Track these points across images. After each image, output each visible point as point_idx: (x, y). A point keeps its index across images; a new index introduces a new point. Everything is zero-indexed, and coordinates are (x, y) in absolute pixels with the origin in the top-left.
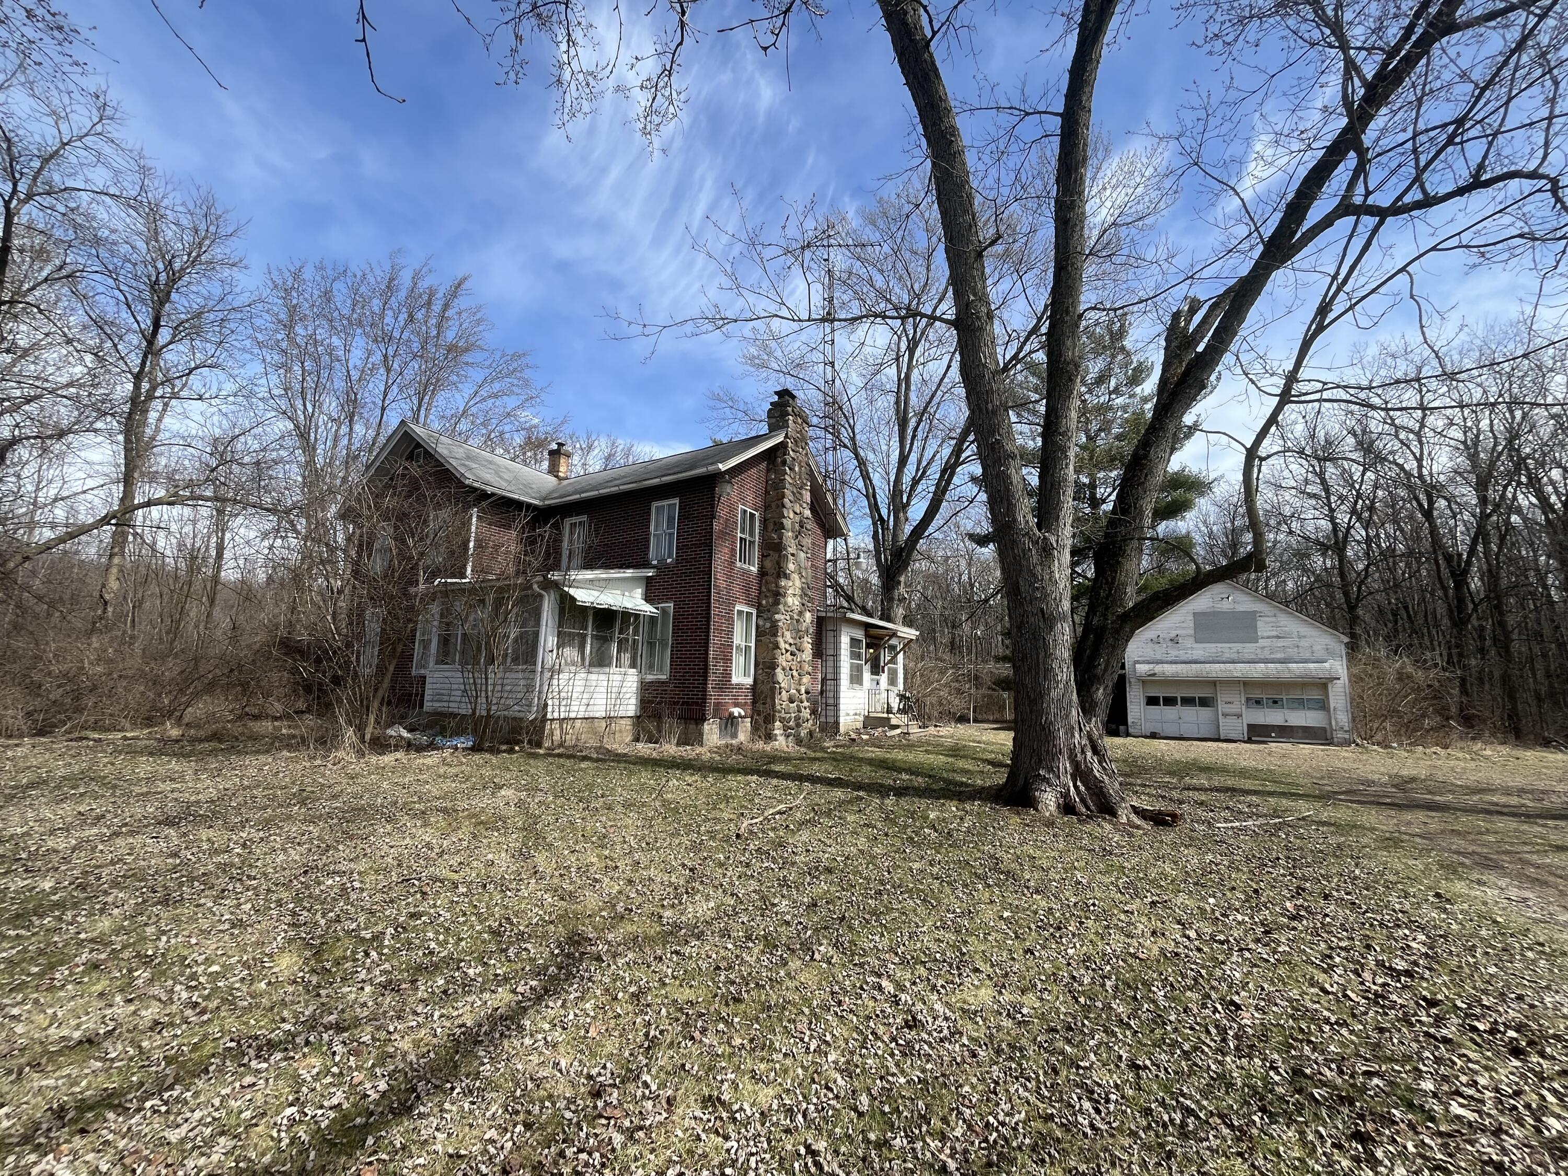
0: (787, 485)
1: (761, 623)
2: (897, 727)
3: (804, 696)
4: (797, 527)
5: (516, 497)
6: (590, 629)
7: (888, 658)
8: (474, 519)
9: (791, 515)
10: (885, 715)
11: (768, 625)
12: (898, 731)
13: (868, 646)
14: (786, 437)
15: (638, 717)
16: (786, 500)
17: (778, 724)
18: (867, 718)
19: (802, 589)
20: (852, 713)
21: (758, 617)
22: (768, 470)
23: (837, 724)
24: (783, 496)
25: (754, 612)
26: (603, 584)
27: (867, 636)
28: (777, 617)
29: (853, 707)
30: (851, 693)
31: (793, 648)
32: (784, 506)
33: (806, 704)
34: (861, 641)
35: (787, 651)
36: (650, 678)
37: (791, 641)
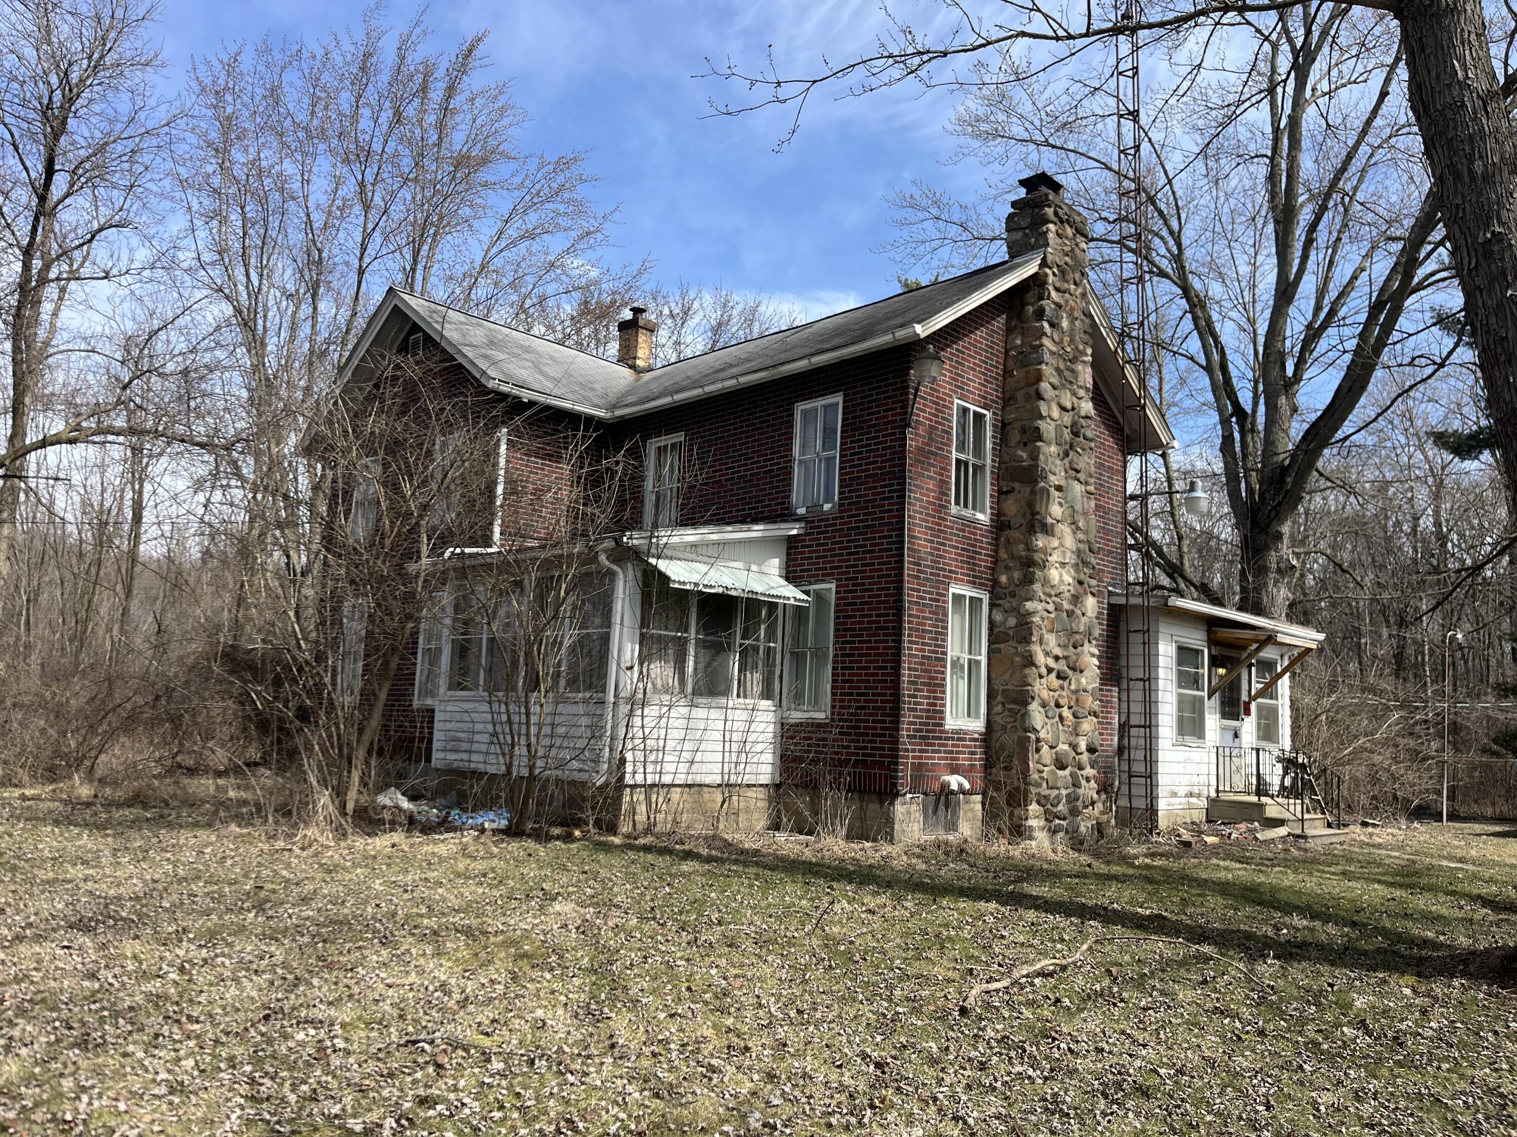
0: (1047, 357)
1: (998, 617)
2: (1279, 823)
3: (1085, 757)
4: (1067, 435)
5: (568, 405)
6: (693, 630)
7: (1256, 686)
8: (503, 448)
9: (1056, 413)
10: (1254, 799)
11: (1012, 621)
12: (1282, 831)
13: (1215, 662)
14: (1044, 264)
15: (777, 786)
16: (1044, 386)
17: (1034, 807)
18: (1214, 803)
19: (1078, 552)
20: (1182, 791)
21: (992, 606)
22: (1009, 331)
23: (1152, 811)
24: (1039, 377)
25: (985, 597)
26: (713, 551)
27: (1212, 642)
28: (1030, 605)
29: (1185, 780)
30: (1182, 753)
31: (1062, 666)
32: (1040, 397)
33: (1089, 771)
34: (1198, 652)
35: (1050, 670)
36: (796, 716)
37: (1058, 651)
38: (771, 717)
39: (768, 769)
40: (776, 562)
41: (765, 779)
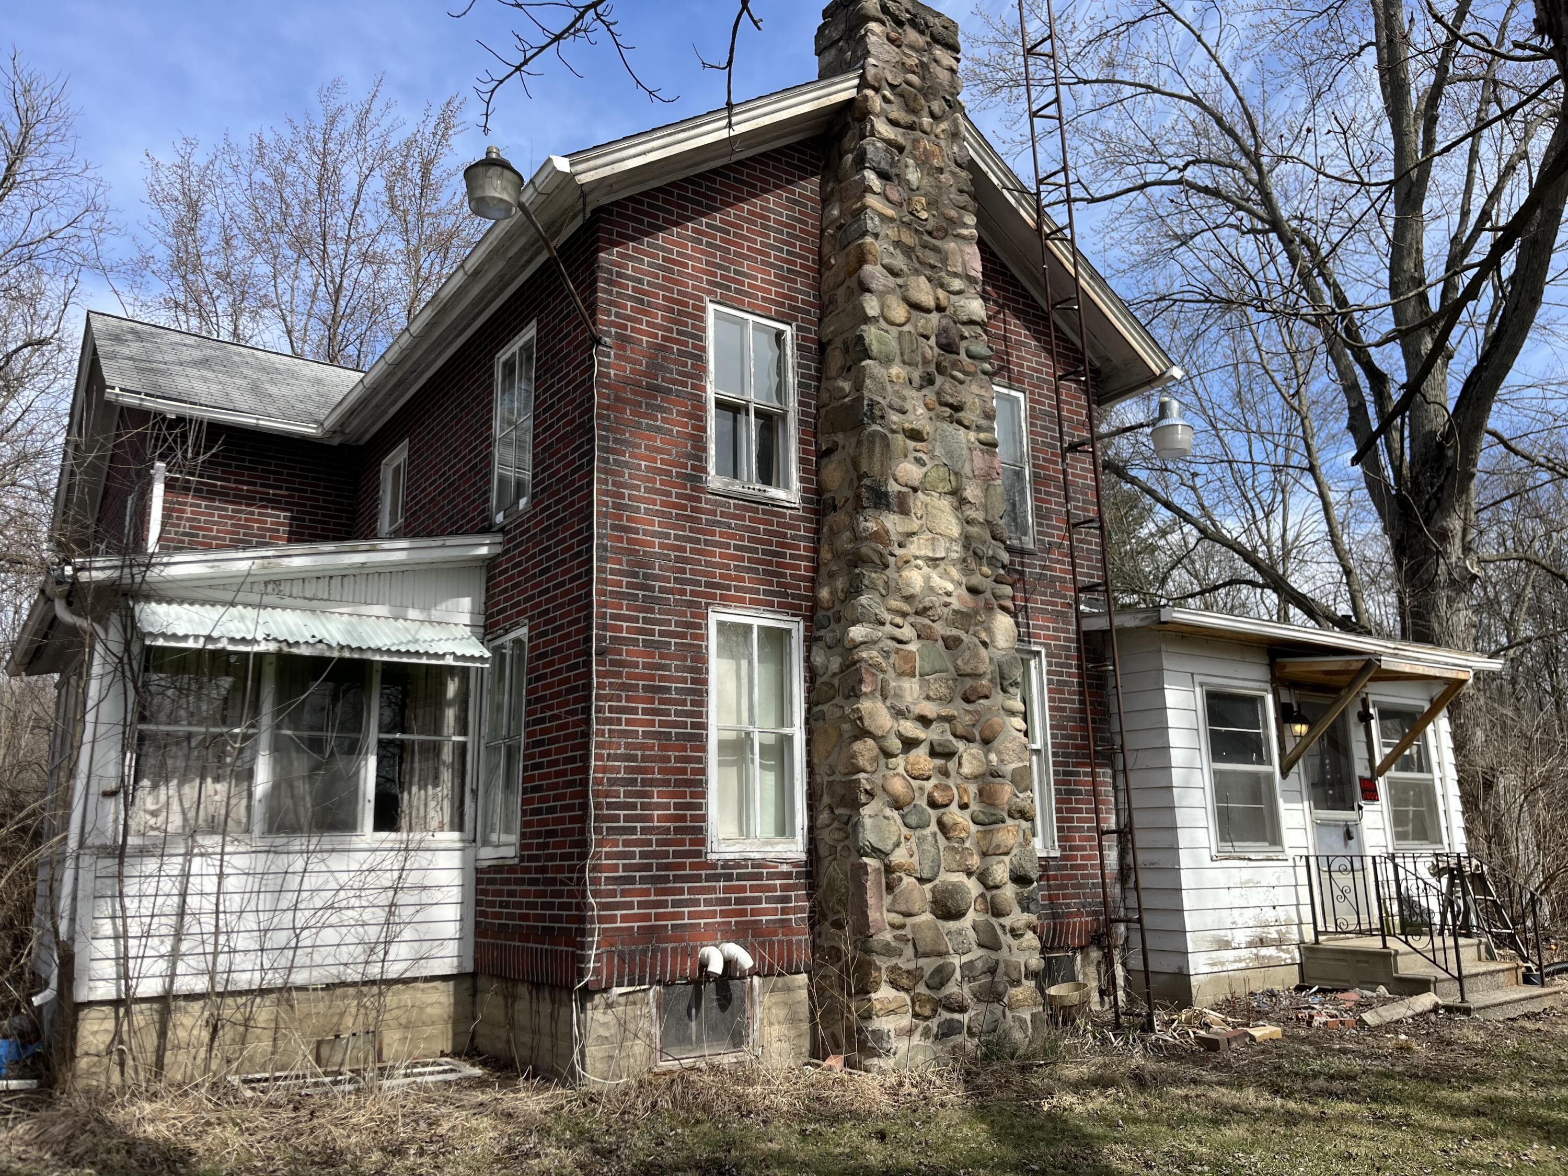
0: (873, 223)
1: (819, 659)
2: (1420, 986)
3: (1009, 891)
4: (930, 349)
6: (266, 720)
7: (1380, 753)
8: (158, 490)
9: (899, 312)
10: (1375, 943)
12: (1425, 1001)
13: (1286, 716)
14: (863, 84)
15: (474, 975)
16: (873, 272)
17: (884, 994)
18: (1310, 952)
19: (967, 541)
20: (1241, 937)
21: (810, 641)
22: (825, 201)
23: (1183, 977)
24: (862, 258)
25: (797, 628)
26: (321, 589)
27: (1278, 682)
28: (857, 632)
29: (1248, 917)
30: (1218, 875)
31: (935, 734)
32: (865, 289)
33: (1018, 918)
34: (1254, 702)
35: (909, 744)
36: (487, 854)
37: (930, 709)
38: (454, 859)
39: (452, 948)
40: (466, 603)
41: (447, 966)
